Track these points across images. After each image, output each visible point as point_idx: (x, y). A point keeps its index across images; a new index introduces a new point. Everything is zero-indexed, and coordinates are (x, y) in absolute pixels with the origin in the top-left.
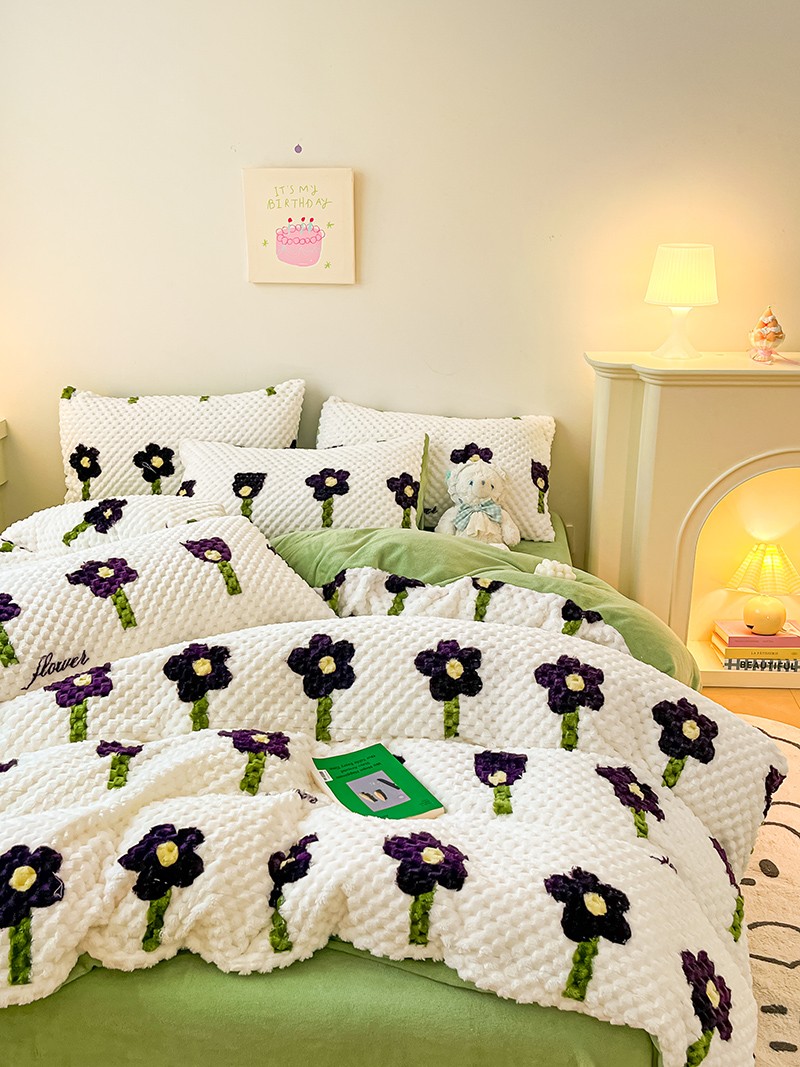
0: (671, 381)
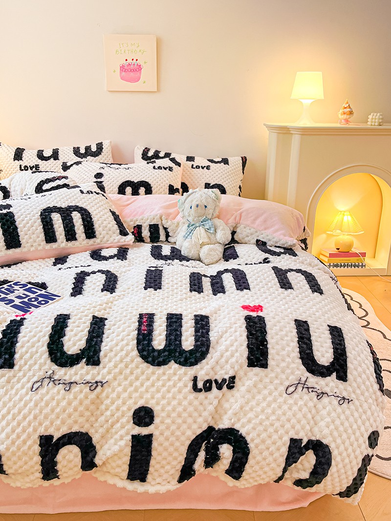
0: (306, 132)
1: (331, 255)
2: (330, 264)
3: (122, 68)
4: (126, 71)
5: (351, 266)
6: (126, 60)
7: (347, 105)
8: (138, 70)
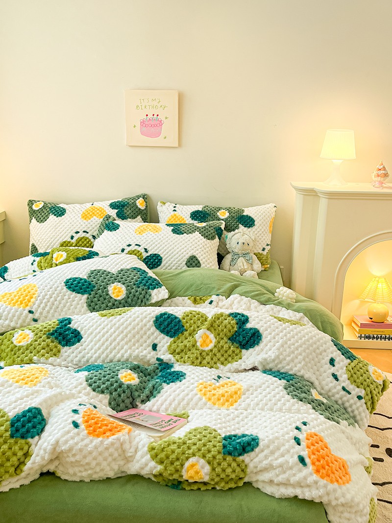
0: (333, 196)
1: (363, 326)
2: (361, 335)
3: (143, 123)
4: (147, 126)
5: (385, 338)
6: (147, 115)
7: (382, 166)
8: (158, 125)
